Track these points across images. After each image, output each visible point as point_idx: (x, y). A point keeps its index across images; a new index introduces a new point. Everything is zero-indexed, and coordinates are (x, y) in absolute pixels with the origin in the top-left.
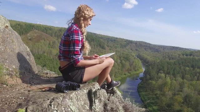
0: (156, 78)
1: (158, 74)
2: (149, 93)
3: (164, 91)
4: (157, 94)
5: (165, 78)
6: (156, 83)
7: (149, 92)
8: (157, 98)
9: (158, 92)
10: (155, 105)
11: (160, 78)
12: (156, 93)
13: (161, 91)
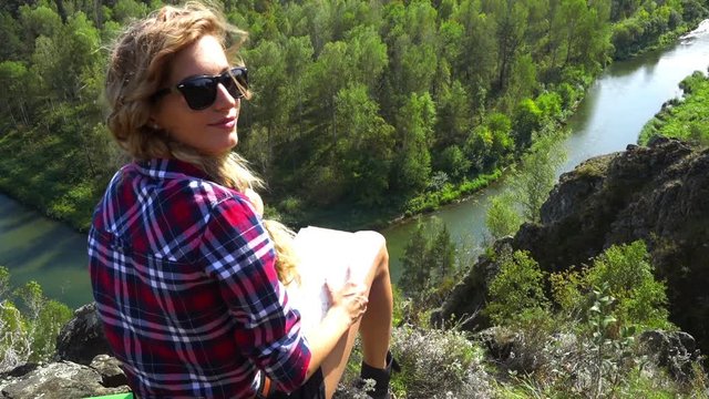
0: (15, 39)
1: (15, 15)
2: (16, 137)
3: (83, 92)
4: (59, 121)
5: (64, 20)
6: (28, 67)
7: (12, 132)
8: (72, 141)
9: (63, 110)
10: (77, 181)
11: (35, 30)
12: (50, 119)
13: (72, 98)
